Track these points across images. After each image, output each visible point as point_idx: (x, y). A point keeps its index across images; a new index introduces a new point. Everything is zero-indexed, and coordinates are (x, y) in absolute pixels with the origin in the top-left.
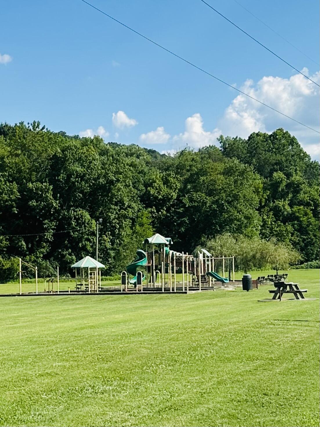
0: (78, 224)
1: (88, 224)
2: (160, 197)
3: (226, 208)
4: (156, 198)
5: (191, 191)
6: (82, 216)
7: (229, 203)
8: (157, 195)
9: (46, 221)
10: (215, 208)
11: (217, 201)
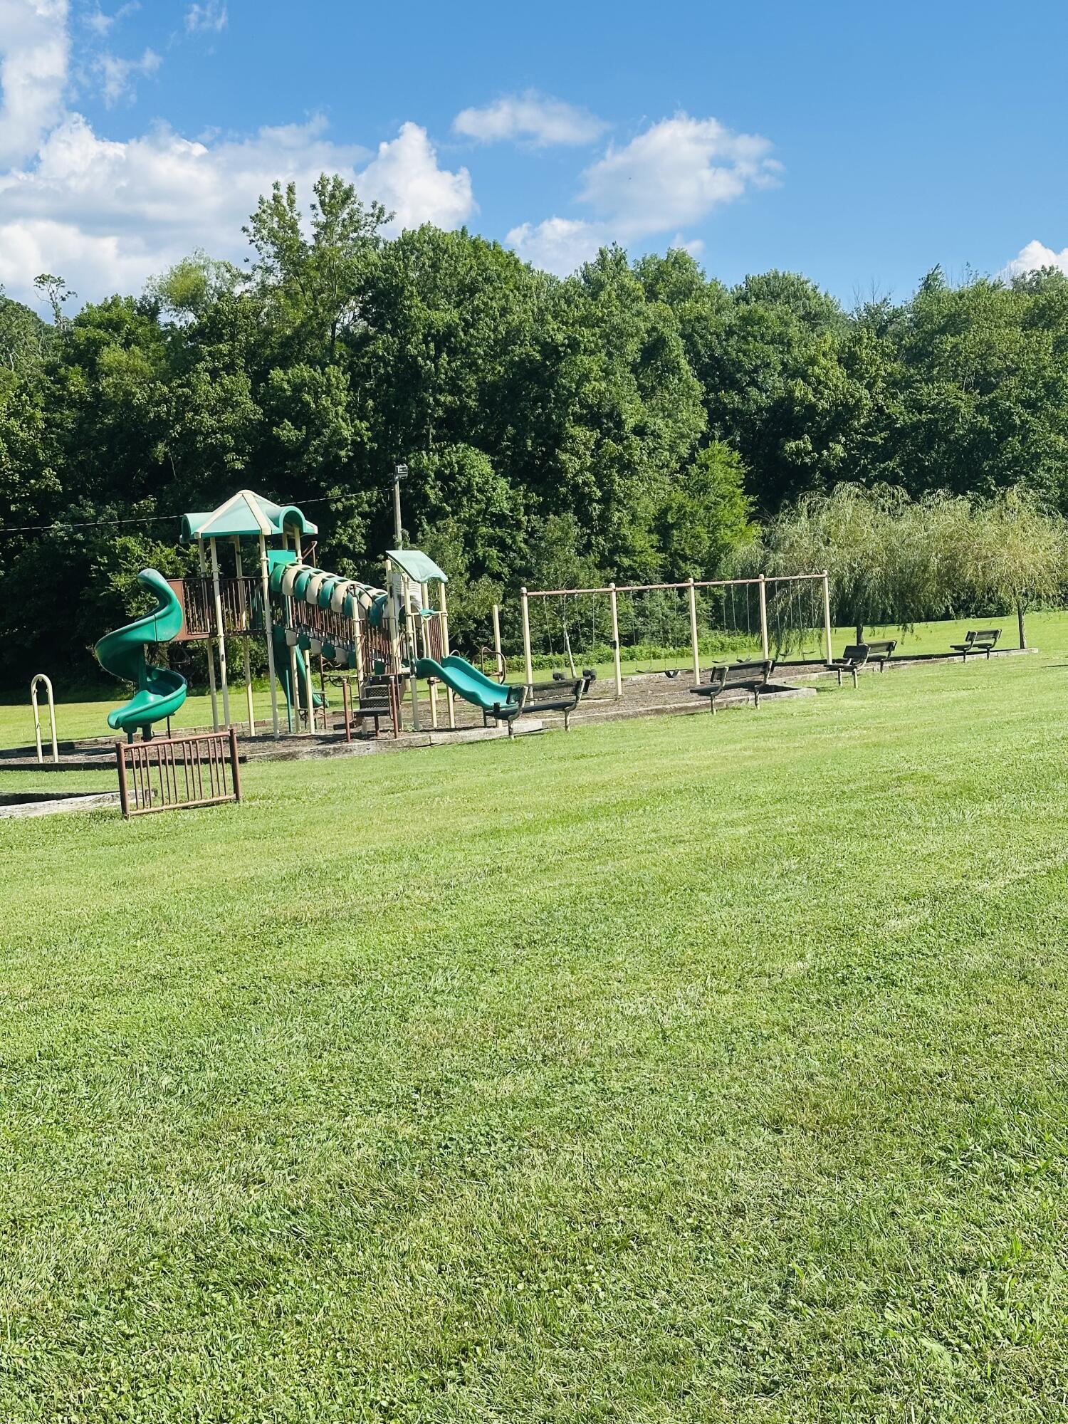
0: (450, 495)
1: (480, 491)
2: (823, 405)
3: (1018, 422)
4: (811, 408)
5: (917, 381)
6: (462, 468)
7: (1030, 405)
8: (813, 400)
9: (336, 491)
10: (985, 425)
11: (993, 403)
